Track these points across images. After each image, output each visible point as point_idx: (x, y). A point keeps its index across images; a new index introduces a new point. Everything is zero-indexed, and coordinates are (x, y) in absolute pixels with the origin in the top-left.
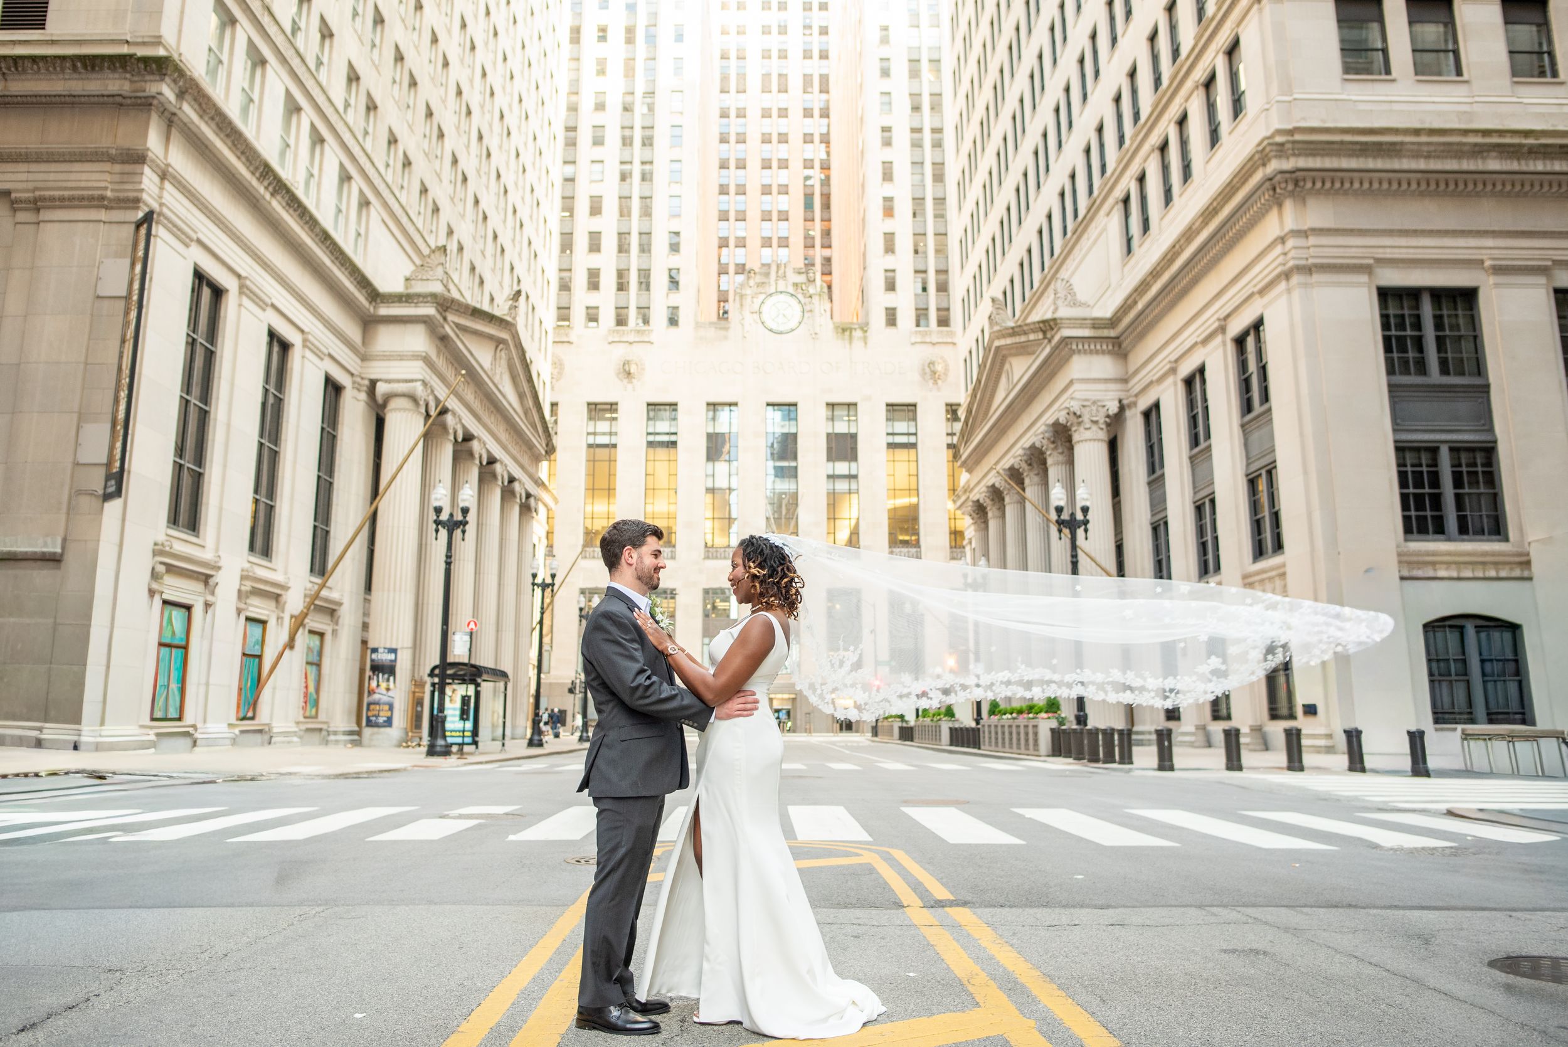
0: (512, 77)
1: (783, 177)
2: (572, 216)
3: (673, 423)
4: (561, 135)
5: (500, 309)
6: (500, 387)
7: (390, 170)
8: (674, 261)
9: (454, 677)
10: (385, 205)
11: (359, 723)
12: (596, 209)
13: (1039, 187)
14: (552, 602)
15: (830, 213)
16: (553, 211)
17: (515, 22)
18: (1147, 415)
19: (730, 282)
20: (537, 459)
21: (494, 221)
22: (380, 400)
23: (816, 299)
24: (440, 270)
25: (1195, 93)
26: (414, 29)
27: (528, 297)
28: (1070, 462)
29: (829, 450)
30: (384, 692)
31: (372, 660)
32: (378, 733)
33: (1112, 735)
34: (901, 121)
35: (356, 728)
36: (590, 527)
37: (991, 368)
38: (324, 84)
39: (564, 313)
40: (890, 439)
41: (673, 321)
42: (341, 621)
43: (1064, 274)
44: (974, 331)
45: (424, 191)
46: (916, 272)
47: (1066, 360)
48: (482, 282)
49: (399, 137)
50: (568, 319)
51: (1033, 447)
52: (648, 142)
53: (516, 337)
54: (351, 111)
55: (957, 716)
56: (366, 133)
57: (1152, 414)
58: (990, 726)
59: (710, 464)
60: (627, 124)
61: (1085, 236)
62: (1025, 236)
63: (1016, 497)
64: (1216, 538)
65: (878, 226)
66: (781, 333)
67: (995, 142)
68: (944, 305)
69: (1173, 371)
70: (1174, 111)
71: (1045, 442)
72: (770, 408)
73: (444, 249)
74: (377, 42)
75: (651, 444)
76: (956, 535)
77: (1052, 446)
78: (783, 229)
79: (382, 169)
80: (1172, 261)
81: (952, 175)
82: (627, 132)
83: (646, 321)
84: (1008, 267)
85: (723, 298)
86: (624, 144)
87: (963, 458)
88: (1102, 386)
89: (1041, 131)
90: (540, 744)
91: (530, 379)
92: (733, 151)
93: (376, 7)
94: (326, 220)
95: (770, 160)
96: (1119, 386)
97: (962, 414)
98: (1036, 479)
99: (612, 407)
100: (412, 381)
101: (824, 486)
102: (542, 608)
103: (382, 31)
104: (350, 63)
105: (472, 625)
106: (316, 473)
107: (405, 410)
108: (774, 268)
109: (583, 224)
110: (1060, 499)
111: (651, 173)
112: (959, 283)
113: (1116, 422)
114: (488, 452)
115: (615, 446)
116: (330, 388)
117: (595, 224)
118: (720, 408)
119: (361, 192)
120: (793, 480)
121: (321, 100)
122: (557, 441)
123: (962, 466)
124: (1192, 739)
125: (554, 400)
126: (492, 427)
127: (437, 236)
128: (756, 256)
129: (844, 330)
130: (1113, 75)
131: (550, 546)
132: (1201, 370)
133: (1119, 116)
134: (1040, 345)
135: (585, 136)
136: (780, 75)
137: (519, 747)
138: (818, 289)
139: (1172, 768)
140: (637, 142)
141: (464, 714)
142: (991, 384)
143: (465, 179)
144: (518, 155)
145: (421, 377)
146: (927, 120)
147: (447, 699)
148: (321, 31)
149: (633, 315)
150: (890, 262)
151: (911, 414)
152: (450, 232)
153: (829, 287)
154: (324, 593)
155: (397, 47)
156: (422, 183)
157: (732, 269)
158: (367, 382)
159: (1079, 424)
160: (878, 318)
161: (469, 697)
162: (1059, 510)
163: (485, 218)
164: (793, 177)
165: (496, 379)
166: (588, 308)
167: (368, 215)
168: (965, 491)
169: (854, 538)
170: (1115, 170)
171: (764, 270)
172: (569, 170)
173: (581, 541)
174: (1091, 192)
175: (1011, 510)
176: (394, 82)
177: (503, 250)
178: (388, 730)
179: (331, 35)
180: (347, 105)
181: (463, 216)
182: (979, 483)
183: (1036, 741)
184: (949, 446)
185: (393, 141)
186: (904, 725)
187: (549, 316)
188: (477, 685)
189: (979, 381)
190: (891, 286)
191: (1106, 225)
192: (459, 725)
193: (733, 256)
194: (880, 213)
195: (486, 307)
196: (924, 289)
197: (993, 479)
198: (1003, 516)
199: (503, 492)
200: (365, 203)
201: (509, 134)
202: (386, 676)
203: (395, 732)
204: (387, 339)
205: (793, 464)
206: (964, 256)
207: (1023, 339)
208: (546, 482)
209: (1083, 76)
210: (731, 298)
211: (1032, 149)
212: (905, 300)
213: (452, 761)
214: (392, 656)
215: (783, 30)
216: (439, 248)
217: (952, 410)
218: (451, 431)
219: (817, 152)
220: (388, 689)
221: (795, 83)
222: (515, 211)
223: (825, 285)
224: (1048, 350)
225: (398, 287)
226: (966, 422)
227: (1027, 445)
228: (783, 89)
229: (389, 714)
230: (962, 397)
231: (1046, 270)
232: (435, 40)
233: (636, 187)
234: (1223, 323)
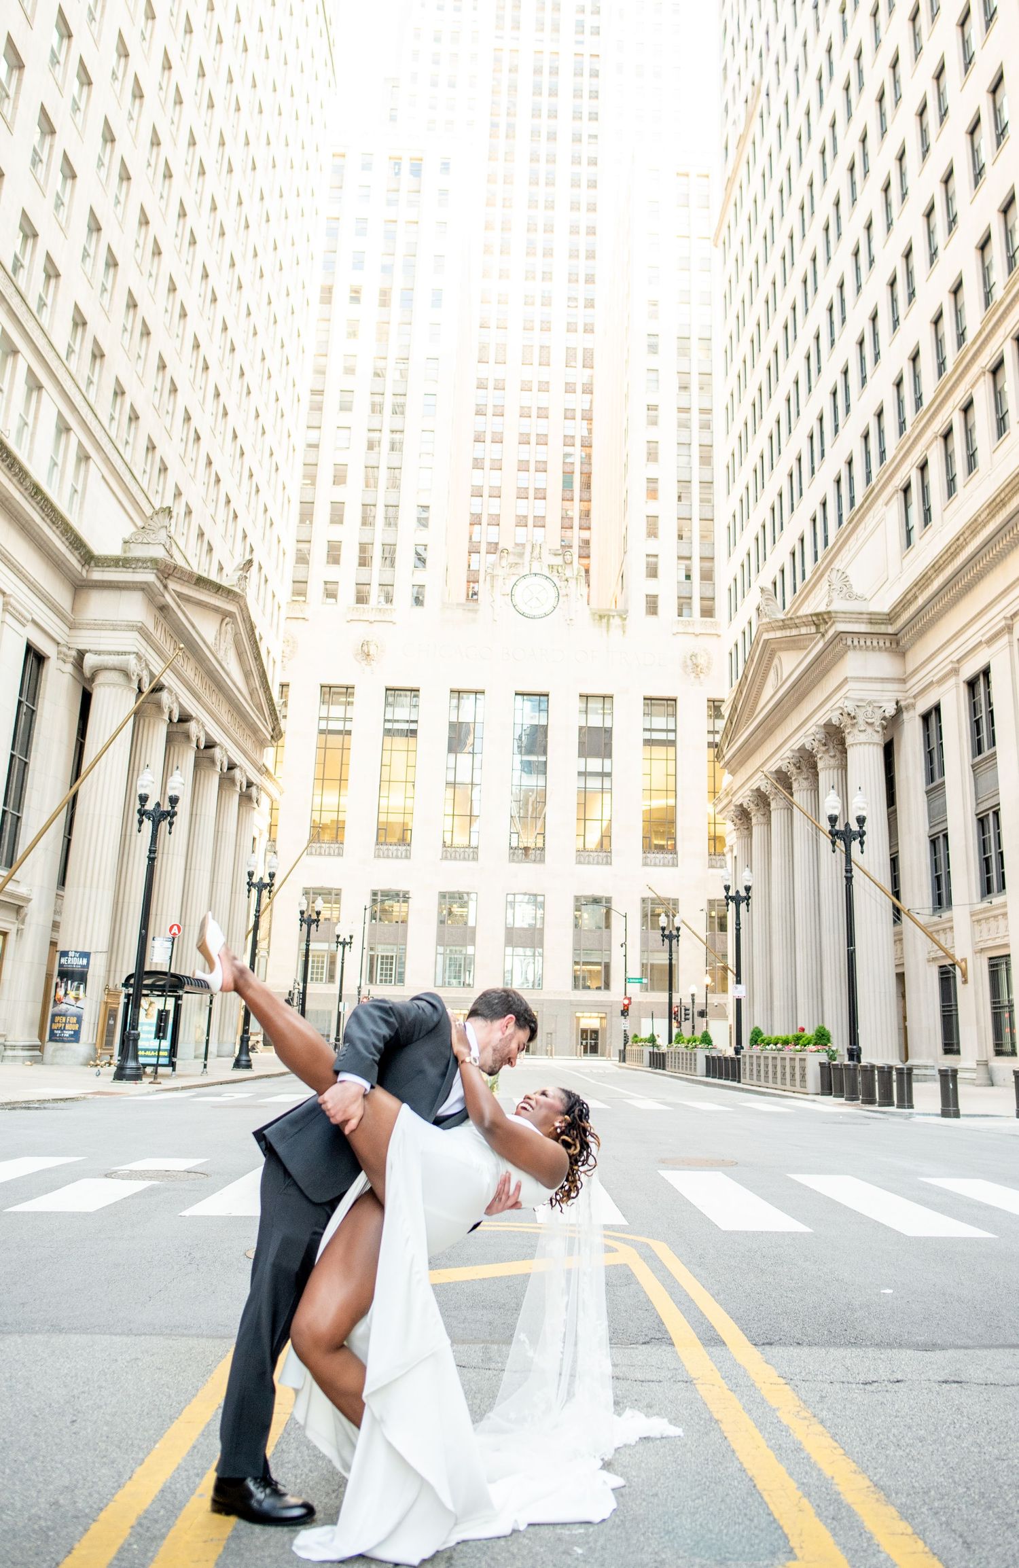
0: (255, 334)
1: (539, 453)
2: (313, 484)
3: (414, 710)
4: (306, 398)
5: (228, 579)
6: (224, 664)
7: (115, 424)
8: (423, 536)
9: (152, 987)
10: (107, 460)
11: (41, 1037)
12: (339, 479)
13: (813, 473)
14: (271, 903)
15: (590, 493)
16: (293, 476)
17: (262, 276)
18: (926, 718)
19: (482, 561)
20: (261, 744)
21: (227, 485)
22: (87, 673)
23: (572, 583)
24: (163, 533)
25: (982, 379)
26: (151, 275)
27: (260, 568)
28: (844, 767)
29: (581, 744)
30: (73, 1002)
31: (61, 965)
32: (62, 1049)
33: (890, 1073)
34: (669, 400)
35: (39, 1043)
36: (318, 820)
37: (759, 663)
38: (46, 327)
39: (300, 588)
40: (647, 735)
41: (418, 601)
42: (27, 919)
43: (837, 564)
44: (740, 622)
45: (151, 448)
46: (680, 558)
47: (840, 657)
48: (210, 549)
49: (126, 389)
50: (304, 595)
51: (802, 749)
52: (398, 410)
53: (244, 610)
54: (74, 357)
55: (714, 1043)
56: (90, 382)
57: (931, 717)
58: (751, 1057)
59: (452, 756)
60: (377, 390)
61: (862, 526)
62: (798, 523)
63: (782, 803)
64: (1001, 854)
65: (641, 508)
66: (533, 618)
67: (767, 425)
68: (709, 594)
69: (955, 671)
70: (959, 398)
71: (816, 744)
72: (519, 697)
73: (168, 511)
74: (109, 287)
75: (388, 732)
76: (715, 839)
77: (824, 748)
78: (539, 508)
79: (106, 423)
80: (955, 555)
81: (721, 457)
82: (377, 399)
83: (389, 599)
84: (779, 556)
85: (473, 579)
86: (373, 411)
87: (727, 758)
88: (878, 686)
89: (816, 414)
90: (248, 1066)
91: (258, 657)
92: (490, 424)
93: (109, 248)
94: (38, 472)
95: (528, 435)
96: (896, 686)
97: (726, 710)
98: (805, 784)
99: (348, 690)
100: (124, 653)
101: (576, 783)
102: (258, 911)
103: (115, 276)
104: (76, 306)
105: (175, 930)
106: (9, 751)
107: (114, 685)
108: (528, 549)
109: (325, 493)
110: (835, 808)
111: (401, 443)
112: (726, 571)
113: (893, 723)
114: (207, 734)
115: (349, 733)
116: (31, 657)
117: (339, 494)
118: (465, 696)
119: (80, 444)
120: (541, 777)
121: (41, 343)
122: (283, 724)
123: (725, 766)
124: (974, 1075)
125: (285, 681)
126: (213, 707)
127: (163, 497)
128: (508, 536)
129: (601, 617)
130: (894, 359)
131: (272, 840)
132: (986, 672)
133: (900, 401)
134: (812, 639)
135: (331, 401)
136: (542, 347)
137: (222, 1067)
138: (576, 573)
139: (957, 1115)
140: (388, 409)
141: (160, 1032)
142: (758, 680)
143: (198, 438)
144: (257, 416)
145: (135, 650)
146: (696, 400)
147: (142, 1013)
148: (45, 270)
149: (375, 593)
150: (652, 546)
151: (670, 709)
152: (178, 494)
153: (587, 571)
154: (10, 887)
155: (130, 292)
156: (150, 439)
157: (483, 548)
158: (74, 653)
159: (853, 725)
160: (638, 606)
161: (168, 1012)
162: (833, 820)
163: (218, 481)
164: (554, 455)
165: (220, 656)
166: (326, 583)
167: (87, 471)
168: (727, 794)
169: (606, 841)
170: (895, 457)
171: (519, 549)
172: (313, 436)
173: (306, 837)
174: (868, 480)
175: (777, 816)
176: (125, 330)
177: (236, 517)
178: (74, 1045)
179: (58, 276)
180: (70, 351)
181: (193, 477)
182: (743, 785)
183: (803, 1076)
184: (710, 745)
185: (119, 392)
186: (656, 1050)
187: (284, 591)
188: (178, 998)
189: (745, 676)
190: (653, 572)
191: (884, 514)
192: (155, 1044)
193: (484, 534)
194: (643, 493)
195: (214, 577)
196: (688, 577)
197: (759, 782)
198: (769, 823)
199: (222, 779)
200: (84, 458)
201: (249, 393)
202: (76, 984)
203: (82, 1048)
204: (99, 606)
205: (542, 759)
206: (732, 543)
207: (794, 632)
208: (271, 770)
209: (862, 358)
210: (481, 579)
211: (807, 433)
212: (667, 588)
213: (144, 1085)
214: (85, 962)
215: (547, 302)
216: (163, 510)
217: (715, 707)
218: (166, 711)
219: (578, 429)
220: (77, 999)
221: (558, 356)
222: (251, 476)
223: (583, 569)
224: (821, 645)
225: (115, 550)
226: (730, 720)
227: (796, 747)
228: (544, 363)
229: (76, 1027)
230: (726, 693)
231: (820, 560)
232: (173, 289)
233: (384, 457)
234: (1009, 622)
